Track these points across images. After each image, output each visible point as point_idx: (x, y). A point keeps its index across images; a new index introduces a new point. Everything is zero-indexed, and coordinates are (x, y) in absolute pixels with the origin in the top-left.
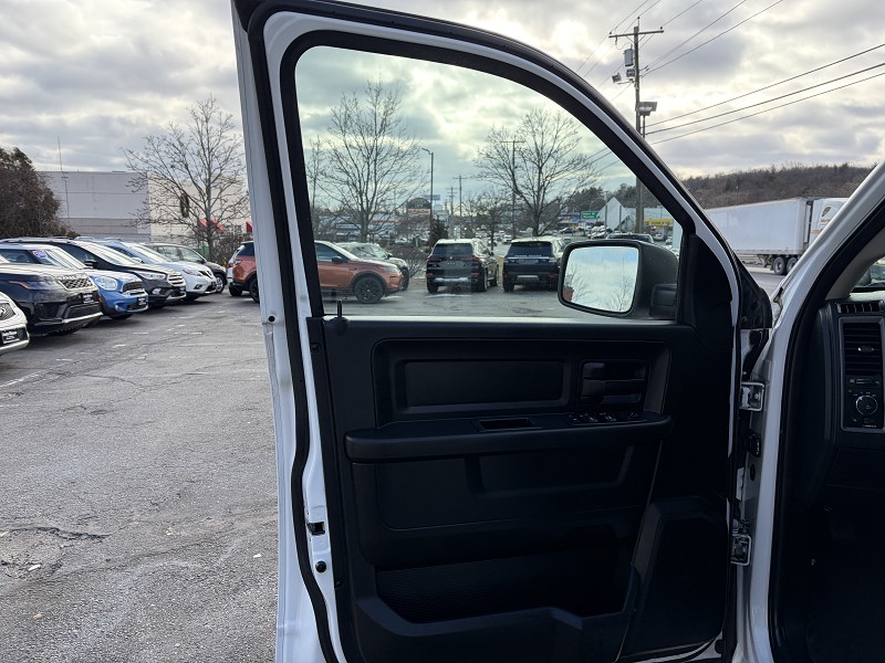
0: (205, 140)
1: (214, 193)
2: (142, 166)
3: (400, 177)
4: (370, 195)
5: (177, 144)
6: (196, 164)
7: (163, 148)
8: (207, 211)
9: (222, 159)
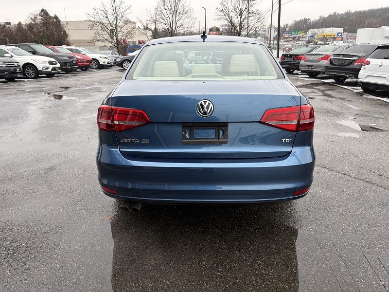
0: (114, 9)
1: (119, 29)
2: (92, 19)
3: (185, 21)
4: (174, 28)
5: (104, 10)
6: (111, 18)
7: (100, 12)
8: (116, 36)
9: (120, 16)
